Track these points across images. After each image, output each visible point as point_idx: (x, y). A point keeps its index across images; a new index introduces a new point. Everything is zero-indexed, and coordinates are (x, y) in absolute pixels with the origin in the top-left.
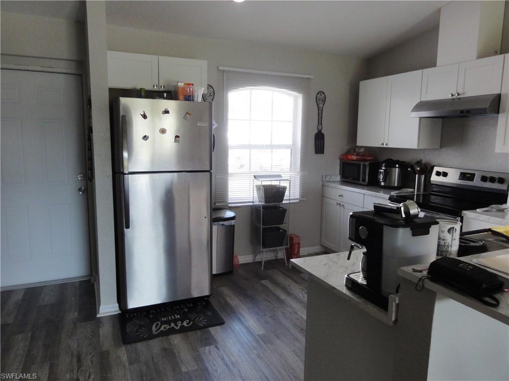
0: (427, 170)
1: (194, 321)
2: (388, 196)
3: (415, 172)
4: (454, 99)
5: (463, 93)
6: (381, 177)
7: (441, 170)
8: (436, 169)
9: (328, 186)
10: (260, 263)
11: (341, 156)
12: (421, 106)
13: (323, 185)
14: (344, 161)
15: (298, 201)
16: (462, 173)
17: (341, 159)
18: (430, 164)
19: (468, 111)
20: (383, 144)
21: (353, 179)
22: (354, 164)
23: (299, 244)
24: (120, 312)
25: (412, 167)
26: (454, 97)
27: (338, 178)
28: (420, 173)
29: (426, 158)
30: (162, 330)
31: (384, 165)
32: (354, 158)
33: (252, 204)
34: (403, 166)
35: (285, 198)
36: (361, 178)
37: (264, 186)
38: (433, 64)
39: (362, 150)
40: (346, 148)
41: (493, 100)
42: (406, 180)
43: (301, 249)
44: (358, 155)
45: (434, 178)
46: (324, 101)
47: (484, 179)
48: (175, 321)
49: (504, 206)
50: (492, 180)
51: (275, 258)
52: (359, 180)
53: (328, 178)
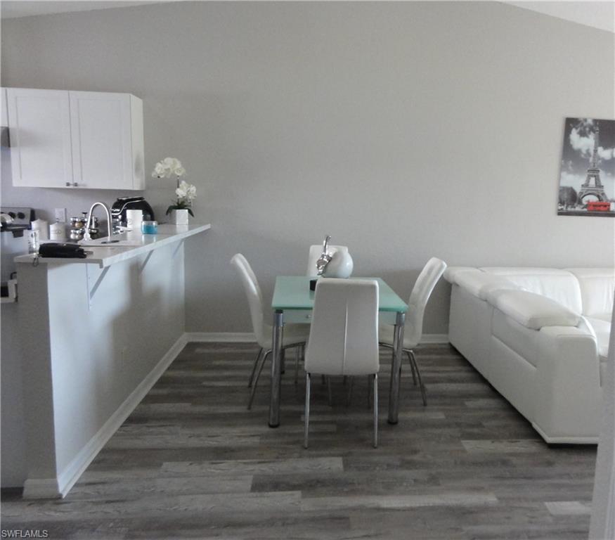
41: (3, 134)
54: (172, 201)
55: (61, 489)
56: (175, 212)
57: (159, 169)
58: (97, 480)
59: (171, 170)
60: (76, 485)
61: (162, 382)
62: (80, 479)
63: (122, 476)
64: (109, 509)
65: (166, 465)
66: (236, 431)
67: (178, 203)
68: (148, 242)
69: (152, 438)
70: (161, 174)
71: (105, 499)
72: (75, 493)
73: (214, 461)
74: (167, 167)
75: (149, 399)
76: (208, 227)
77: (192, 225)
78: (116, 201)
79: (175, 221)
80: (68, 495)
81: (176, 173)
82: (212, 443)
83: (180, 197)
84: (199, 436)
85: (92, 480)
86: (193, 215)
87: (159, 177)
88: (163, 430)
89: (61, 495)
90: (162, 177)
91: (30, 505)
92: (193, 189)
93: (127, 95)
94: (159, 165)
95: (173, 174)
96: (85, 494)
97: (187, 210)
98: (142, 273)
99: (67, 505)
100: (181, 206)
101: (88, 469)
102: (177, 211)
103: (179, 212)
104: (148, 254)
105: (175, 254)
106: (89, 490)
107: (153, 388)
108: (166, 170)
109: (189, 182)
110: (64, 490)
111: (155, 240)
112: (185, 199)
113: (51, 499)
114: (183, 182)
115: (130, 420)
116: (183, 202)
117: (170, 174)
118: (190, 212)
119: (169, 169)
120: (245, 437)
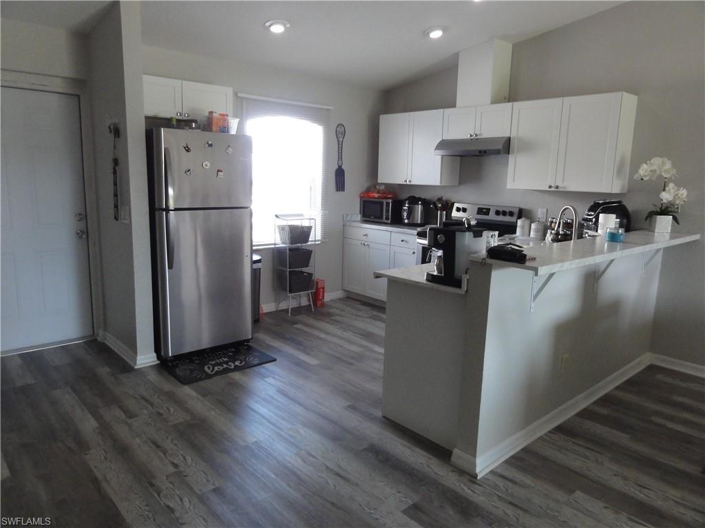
0: (448, 206)
1: (245, 360)
2: (415, 232)
3: (437, 209)
4: (472, 139)
5: (480, 135)
6: (405, 214)
7: (460, 206)
8: (456, 205)
9: (350, 226)
10: (286, 311)
11: (361, 193)
12: (443, 145)
13: (344, 226)
14: (365, 199)
15: (319, 242)
16: (479, 208)
17: (361, 198)
18: (450, 201)
19: (485, 152)
20: (406, 181)
21: (375, 217)
22: (376, 202)
23: (323, 288)
24: (159, 362)
25: (435, 204)
26: (472, 137)
27: (359, 217)
28: (442, 209)
29: (447, 196)
30: (217, 371)
31: (407, 202)
32: (376, 195)
33: (273, 246)
34: (426, 203)
35: (310, 239)
36: (384, 217)
37: (289, 226)
38: (453, 105)
39: (383, 187)
40: (366, 185)
41: (505, 143)
42: (428, 217)
43: (325, 294)
44: (378, 192)
45: (455, 214)
46: (344, 134)
47: (498, 213)
48: (226, 363)
49: (514, 235)
50: (504, 213)
51: (298, 306)
52: (382, 219)
53: (349, 218)
54: (655, 205)
55: (478, 470)
56: (656, 218)
57: (644, 170)
58: (510, 477)
59: (658, 172)
60: (492, 472)
61: (606, 400)
62: (497, 467)
63: (533, 485)
64: (510, 511)
65: (579, 494)
66: (674, 493)
67: (661, 209)
68: (611, 250)
69: (574, 458)
70: (645, 176)
71: (510, 499)
72: (488, 479)
73: (634, 518)
74: (653, 168)
75: (585, 414)
76: (696, 237)
77: (674, 234)
78: (592, 203)
79: (654, 228)
80: (483, 477)
81: (663, 174)
82: (640, 495)
83: (665, 201)
84: (625, 478)
85: (506, 474)
86: (678, 223)
87: (642, 179)
88: (588, 453)
89: (477, 475)
90: (645, 179)
91: (454, 471)
92: (683, 193)
93: (619, 94)
94: (645, 166)
95: (660, 176)
96: (497, 485)
97: (671, 217)
98: (600, 280)
99: (478, 487)
100: (664, 212)
101: (506, 462)
102: (659, 217)
103: (659, 218)
104: (608, 262)
105: (647, 264)
106: (500, 483)
107: (594, 403)
108: (652, 171)
109: (679, 184)
110: (480, 472)
111: (618, 249)
112: (671, 204)
113: (468, 474)
114: (671, 185)
115: (560, 429)
116: (667, 208)
117: (656, 176)
118: (675, 219)
119: (655, 171)
120: (684, 506)
